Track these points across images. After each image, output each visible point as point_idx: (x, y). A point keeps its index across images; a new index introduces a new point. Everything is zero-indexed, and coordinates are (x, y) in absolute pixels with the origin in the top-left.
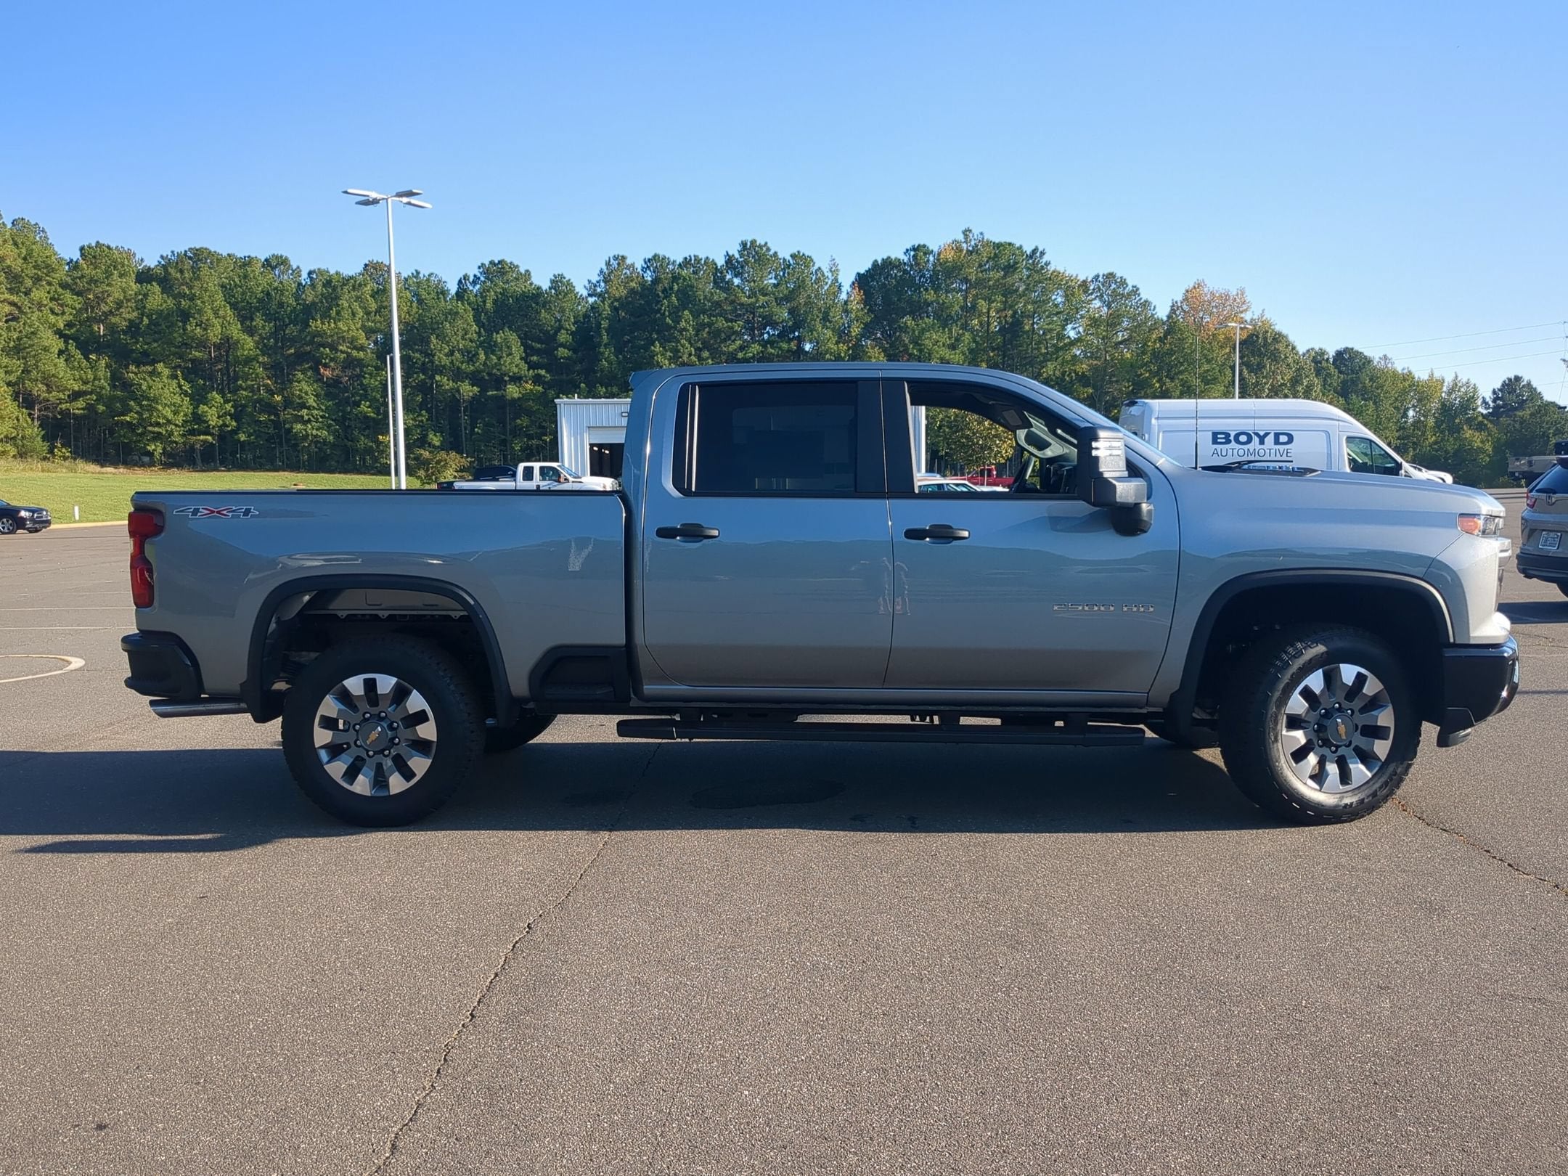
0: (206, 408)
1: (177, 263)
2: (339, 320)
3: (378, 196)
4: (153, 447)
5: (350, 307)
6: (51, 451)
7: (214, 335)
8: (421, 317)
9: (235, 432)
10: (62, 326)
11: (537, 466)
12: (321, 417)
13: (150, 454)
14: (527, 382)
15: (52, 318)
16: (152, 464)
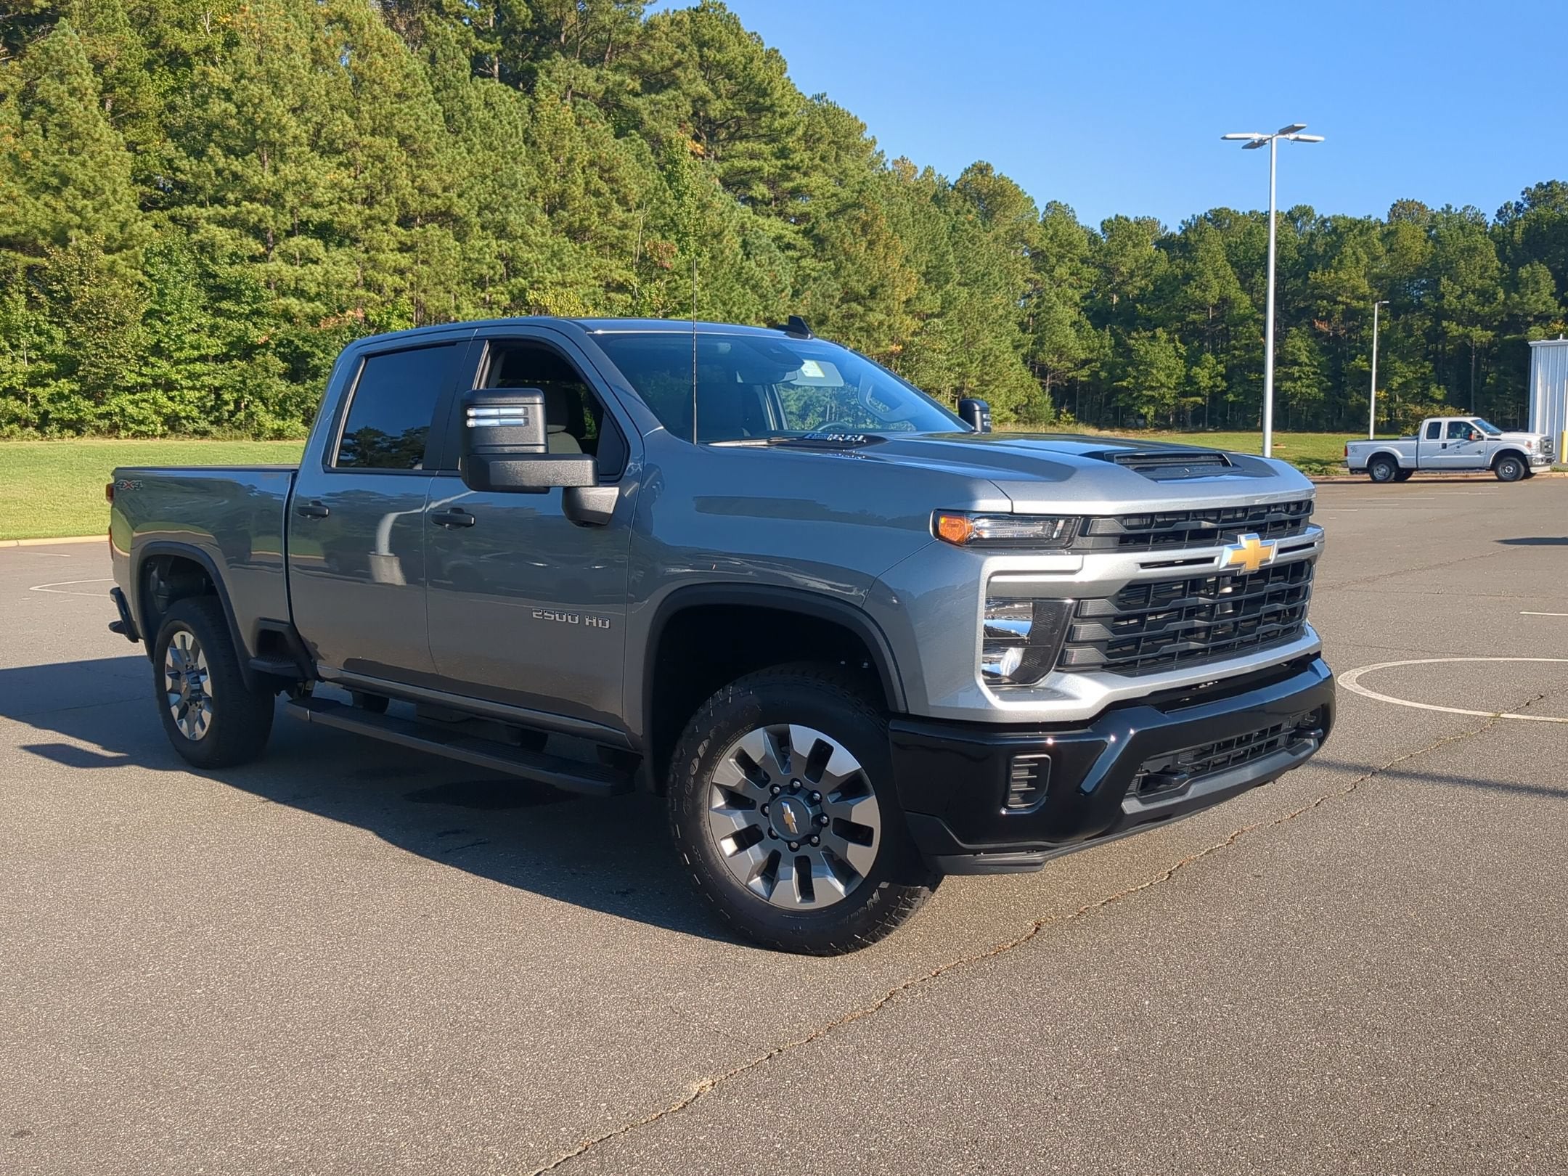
0: (1198, 370)
1: (1196, 227)
2: (1341, 269)
3: (1265, 137)
4: (1146, 410)
5: (1354, 253)
6: (1057, 417)
7: (1212, 297)
8: (1435, 256)
9: (1224, 392)
10: (1078, 298)
11: (1445, 421)
12: (1313, 373)
13: (1144, 417)
14: (1556, 322)
15: (1070, 292)
16: (1145, 427)
